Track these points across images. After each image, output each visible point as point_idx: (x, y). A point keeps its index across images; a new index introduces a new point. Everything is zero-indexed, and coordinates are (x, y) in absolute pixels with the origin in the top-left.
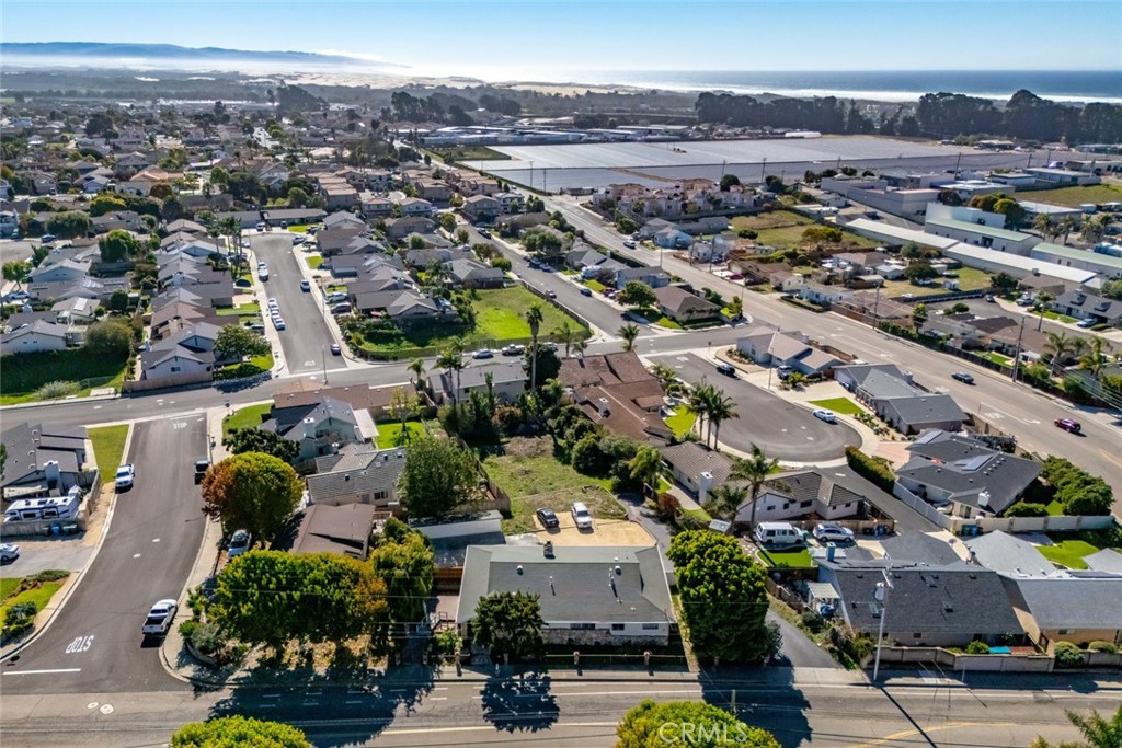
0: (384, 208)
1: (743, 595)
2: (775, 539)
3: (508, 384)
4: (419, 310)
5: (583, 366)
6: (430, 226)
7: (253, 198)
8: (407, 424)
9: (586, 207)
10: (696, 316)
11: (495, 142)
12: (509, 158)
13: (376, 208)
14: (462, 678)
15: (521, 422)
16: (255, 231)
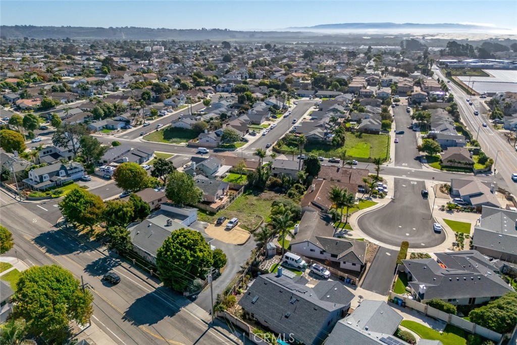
0: (368, 94)
2: (289, 261)
3: (292, 170)
4: (316, 137)
5: (338, 171)
6: (378, 103)
7: (324, 86)
8: (243, 176)
9: (486, 103)
10: (456, 165)
11: (491, 68)
12: (488, 75)
13: (364, 94)
14: (103, 252)
15: (278, 186)
16: (308, 99)
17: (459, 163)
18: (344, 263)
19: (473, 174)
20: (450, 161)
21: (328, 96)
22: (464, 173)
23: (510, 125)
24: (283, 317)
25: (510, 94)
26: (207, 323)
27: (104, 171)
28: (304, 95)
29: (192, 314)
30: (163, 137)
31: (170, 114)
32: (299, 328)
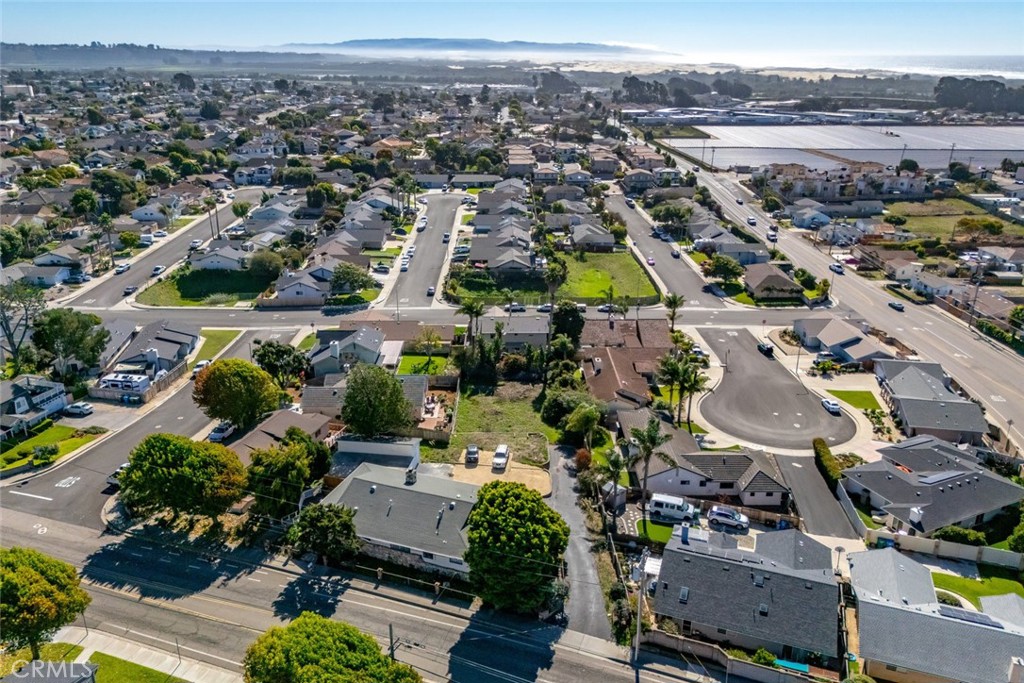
0: (550, 177)
1: (511, 547)
2: (664, 511)
3: (531, 335)
4: (515, 265)
5: (612, 327)
6: (579, 194)
7: (455, 164)
8: (433, 358)
9: (744, 185)
10: (775, 294)
11: (705, 122)
12: (708, 136)
13: (543, 177)
14: (285, 568)
15: (522, 369)
16: (440, 191)
17: (782, 290)
18: (752, 494)
19: (806, 307)
20: (768, 289)
21: (476, 185)
22: (793, 308)
23: (804, 220)
24: (757, 615)
25: (779, 168)
26: (625, 663)
27: (116, 386)
28: (430, 183)
29: (580, 652)
30: (179, 294)
31: (162, 242)
32: (797, 628)
